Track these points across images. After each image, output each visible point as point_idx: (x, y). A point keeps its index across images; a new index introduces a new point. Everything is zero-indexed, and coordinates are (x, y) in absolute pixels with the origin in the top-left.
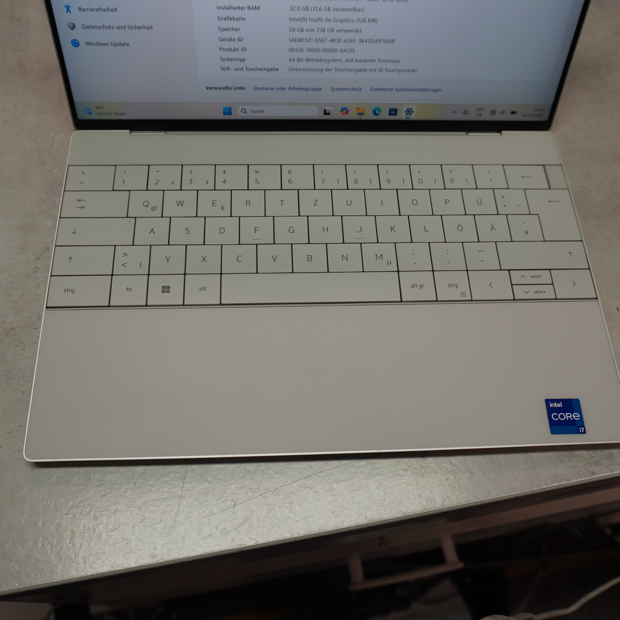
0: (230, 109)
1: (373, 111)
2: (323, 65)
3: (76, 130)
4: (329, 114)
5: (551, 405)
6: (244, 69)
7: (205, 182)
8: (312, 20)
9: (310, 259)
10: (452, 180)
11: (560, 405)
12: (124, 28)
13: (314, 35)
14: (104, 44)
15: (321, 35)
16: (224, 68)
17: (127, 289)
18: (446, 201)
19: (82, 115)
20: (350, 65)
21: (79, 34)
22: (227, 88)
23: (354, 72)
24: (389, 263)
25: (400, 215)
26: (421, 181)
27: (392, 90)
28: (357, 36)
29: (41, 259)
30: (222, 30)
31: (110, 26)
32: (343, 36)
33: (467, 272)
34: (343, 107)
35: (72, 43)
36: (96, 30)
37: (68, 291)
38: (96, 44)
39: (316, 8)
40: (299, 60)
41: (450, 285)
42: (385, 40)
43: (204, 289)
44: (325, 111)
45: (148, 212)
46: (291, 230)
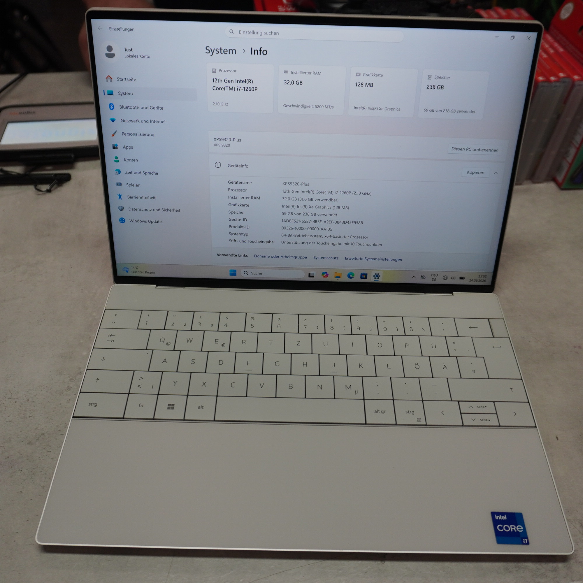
0: (235, 271)
1: (348, 275)
2: (308, 240)
3: (115, 284)
4: (313, 277)
5: (497, 518)
6: (247, 241)
7: (211, 325)
8: (299, 207)
9: (291, 387)
10: (411, 329)
11: (504, 518)
12: (159, 210)
13: (301, 218)
14: (144, 222)
15: (306, 218)
16: (232, 240)
17: (140, 405)
18: (406, 345)
19: (121, 273)
20: (328, 240)
21: (126, 214)
22: (233, 255)
23: (332, 245)
24: (357, 392)
25: (367, 355)
26: (385, 329)
27: (362, 259)
28: (334, 219)
29: (74, 381)
30: (231, 213)
31: (149, 209)
32: (323, 218)
33: (423, 402)
34: (324, 272)
35: (120, 220)
36: (138, 212)
37: (92, 404)
38: (137, 221)
39: (302, 199)
40: (289, 235)
41: (408, 412)
42: (355, 222)
43: (202, 407)
44: (309, 274)
45: (163, 346)
46: (277, 364)
